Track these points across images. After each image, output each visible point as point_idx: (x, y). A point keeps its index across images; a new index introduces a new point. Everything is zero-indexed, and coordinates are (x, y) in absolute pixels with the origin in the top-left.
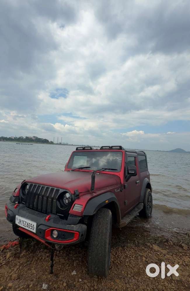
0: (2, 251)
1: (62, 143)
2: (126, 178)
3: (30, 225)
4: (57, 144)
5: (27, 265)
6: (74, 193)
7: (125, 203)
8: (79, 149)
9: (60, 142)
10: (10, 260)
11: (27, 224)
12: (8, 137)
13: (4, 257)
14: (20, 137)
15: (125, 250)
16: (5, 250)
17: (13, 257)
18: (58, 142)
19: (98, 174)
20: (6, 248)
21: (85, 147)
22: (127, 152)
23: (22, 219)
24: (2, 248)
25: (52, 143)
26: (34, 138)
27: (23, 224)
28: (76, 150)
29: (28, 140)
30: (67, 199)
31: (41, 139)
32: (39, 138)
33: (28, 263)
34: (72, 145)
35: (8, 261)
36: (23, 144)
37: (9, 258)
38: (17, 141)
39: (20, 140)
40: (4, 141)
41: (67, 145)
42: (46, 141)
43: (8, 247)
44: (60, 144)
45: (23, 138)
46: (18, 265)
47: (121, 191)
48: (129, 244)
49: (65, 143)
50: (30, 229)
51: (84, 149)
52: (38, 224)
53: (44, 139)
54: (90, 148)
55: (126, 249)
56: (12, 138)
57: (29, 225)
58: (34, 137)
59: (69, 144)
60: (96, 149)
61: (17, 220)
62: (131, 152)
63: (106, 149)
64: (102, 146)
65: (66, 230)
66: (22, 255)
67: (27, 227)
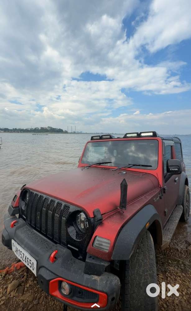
0: (4, 277)
1: (76, 132)
2: (165, 177)
4: (71, 133)
5: (33, 306)
6: (93, 216)
7: (165, 212)
8: (94, 138)
9: (74, 131)
10: (11, 296)
11: (26, 258)
12: (25, 129)
13: (5, 289)
14: (36, 128)
15: (169, 279)
16: (8, 275)
17: (15, 291)
18: (72, 131)
19: (125, 173)
20: (9, 272)
21: (102, 136)
22: (164, 140)
23: (19, 248)
24: (4, 272)
25: (66, 132)
26: (49, 129)
27: (20, 256)
28: (91, 140)
29: (44, 130)
30: (82, 222)
31: (56, 129)
32: (54, 128)
33: (35, 303)
34: (86, 133)
35: (9, 298)
36: (39, 135)
37: (9, 293)
38: (33, 132)
39: (35, 131)
40: (22, 133)
41: (81, 133)
42: (60, 131)
43: (11, 271)
44: (74, 133)
45: (39, 128)
46: (21, 307)
47: (161, 198)
48: (172, 266)
49: (79, 132)
50: (29, 267)
51: (101, 138)
52: (39, 265)
53: (58, 128)
54: (109, 137)
55: (170, 277)
56: (28, 129)
57: (28, 261)
58: (49, 127)
59: (83, 132)
60: (118, 138)
61: (13, 246)
62: (167, 139)
63: (132, 137)
64: (125, 133)
65: (84, 286)
66: (28, 285)
67: (26, 262)
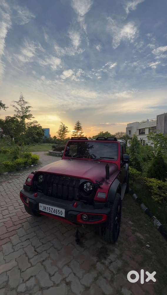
3: (57, 211)
6: (96, 183)
11: (54, 210)
27: (49, 210)
30: (87, 187)
50: (57, 214)
51: (79, 138)
52: (67, 211)
54: (85, 139)
61: (40, 207)
63: (101, 140)
67: (54, 212)
